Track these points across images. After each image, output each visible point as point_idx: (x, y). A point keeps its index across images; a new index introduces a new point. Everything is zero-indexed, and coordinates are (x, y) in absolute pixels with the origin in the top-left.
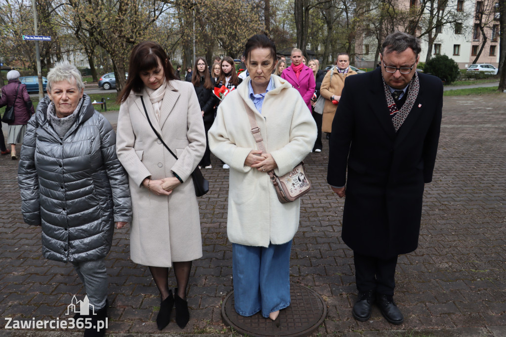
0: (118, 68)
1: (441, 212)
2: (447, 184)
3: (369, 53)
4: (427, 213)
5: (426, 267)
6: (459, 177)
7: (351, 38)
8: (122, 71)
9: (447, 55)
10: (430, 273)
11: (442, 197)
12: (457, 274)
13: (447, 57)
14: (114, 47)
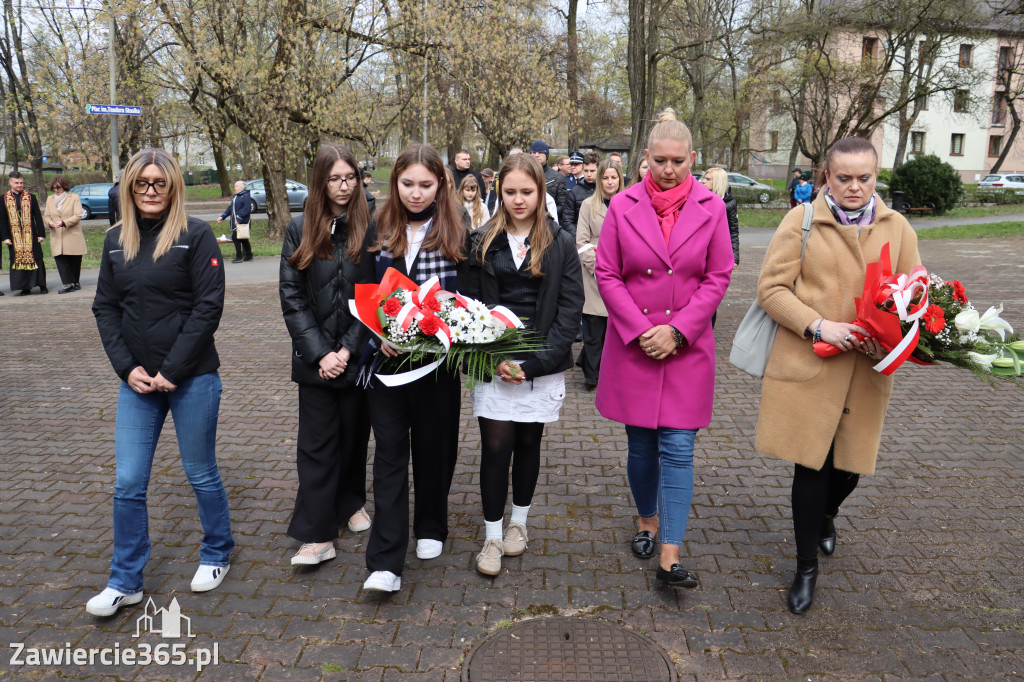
0: (272, 170)
1: (920, 483)
2: (933, 423)
3: (778, 148)
4: (891, 484)
5: (885, 598)
6: (958, 408)
7: (742, 117)
8: (280, 178)
9: (938, 155)
10: (893, 610)
11: (923, 452)
12: (950, 615)
13: (939, 159)
14: (266, 130)
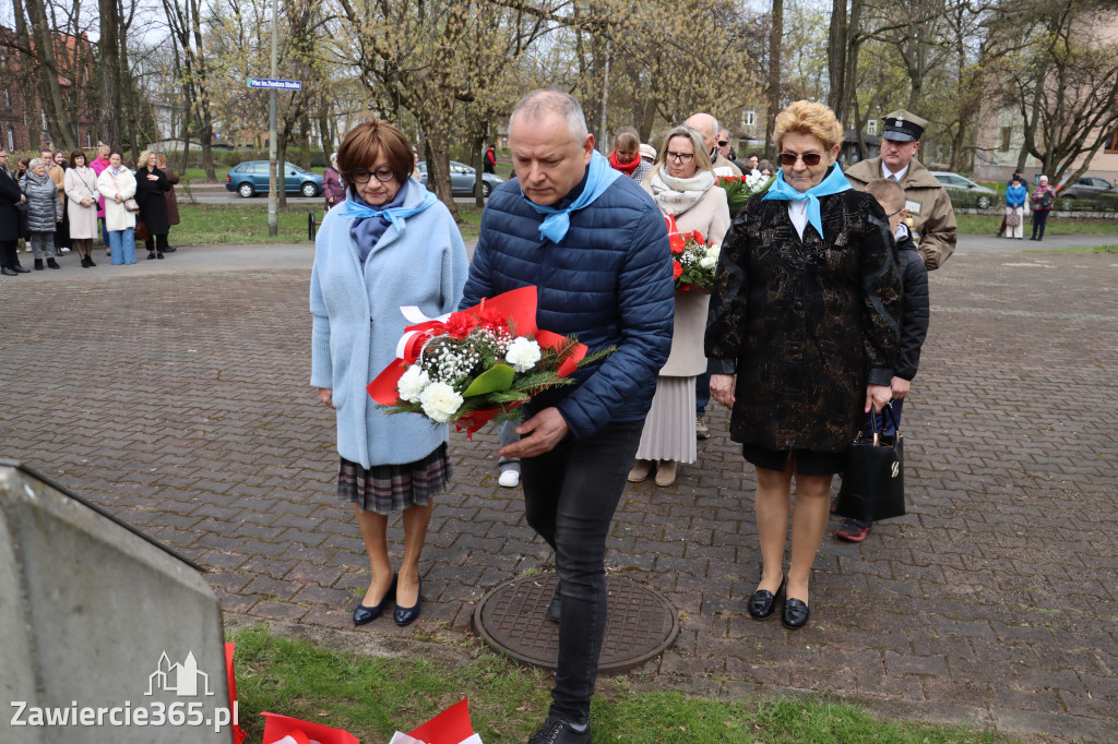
0: (435, 151)
2: (1063, 437)
5: (921, 588)
6: (1101, 426)
8: (443, 159)
